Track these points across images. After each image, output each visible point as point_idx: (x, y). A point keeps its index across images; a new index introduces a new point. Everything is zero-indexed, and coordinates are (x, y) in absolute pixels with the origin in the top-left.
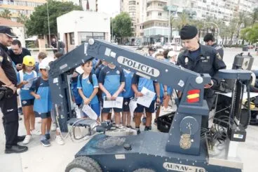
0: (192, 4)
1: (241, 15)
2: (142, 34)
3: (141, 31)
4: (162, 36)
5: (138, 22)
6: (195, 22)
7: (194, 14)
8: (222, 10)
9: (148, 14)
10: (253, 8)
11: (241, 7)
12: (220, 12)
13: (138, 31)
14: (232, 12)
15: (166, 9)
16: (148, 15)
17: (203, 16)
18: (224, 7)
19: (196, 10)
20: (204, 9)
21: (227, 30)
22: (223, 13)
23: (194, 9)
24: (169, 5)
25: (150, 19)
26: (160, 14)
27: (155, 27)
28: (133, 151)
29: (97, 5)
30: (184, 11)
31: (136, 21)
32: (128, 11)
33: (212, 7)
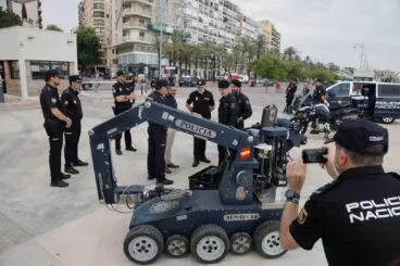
0: (185, 23)
1: (245, 42)
2: (116, 61)
3: (114, 56)
4: (146, 65)
5: (109, 43)
6: (190, 47)
7: (189, 36)
8: (222, 33)
9: (125, 32)
10: (257, 34)
11: (243, 32)
12: (220, 36)
13: (110, 56)
14: (234, 37)
15: (150, 27)
16: (124, 35)
17: (200, 39)
18: (224, 30)
19: (191, 31)
20: (200, 30)
21: (230, 59)
22: (224, 37)
23: (187, 30)
24: (153, 22)
25: (128, 41)
26: (142, 34)
27: (135, 52)
28: (194, 210)
29: (40, 13)
30: (174, 31)
31: (106, 43)
32: (93, 26)
33: (210, 28)
